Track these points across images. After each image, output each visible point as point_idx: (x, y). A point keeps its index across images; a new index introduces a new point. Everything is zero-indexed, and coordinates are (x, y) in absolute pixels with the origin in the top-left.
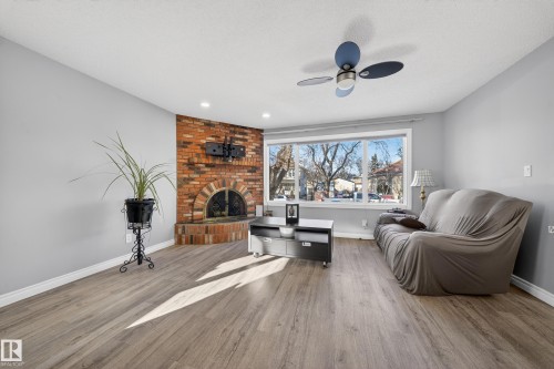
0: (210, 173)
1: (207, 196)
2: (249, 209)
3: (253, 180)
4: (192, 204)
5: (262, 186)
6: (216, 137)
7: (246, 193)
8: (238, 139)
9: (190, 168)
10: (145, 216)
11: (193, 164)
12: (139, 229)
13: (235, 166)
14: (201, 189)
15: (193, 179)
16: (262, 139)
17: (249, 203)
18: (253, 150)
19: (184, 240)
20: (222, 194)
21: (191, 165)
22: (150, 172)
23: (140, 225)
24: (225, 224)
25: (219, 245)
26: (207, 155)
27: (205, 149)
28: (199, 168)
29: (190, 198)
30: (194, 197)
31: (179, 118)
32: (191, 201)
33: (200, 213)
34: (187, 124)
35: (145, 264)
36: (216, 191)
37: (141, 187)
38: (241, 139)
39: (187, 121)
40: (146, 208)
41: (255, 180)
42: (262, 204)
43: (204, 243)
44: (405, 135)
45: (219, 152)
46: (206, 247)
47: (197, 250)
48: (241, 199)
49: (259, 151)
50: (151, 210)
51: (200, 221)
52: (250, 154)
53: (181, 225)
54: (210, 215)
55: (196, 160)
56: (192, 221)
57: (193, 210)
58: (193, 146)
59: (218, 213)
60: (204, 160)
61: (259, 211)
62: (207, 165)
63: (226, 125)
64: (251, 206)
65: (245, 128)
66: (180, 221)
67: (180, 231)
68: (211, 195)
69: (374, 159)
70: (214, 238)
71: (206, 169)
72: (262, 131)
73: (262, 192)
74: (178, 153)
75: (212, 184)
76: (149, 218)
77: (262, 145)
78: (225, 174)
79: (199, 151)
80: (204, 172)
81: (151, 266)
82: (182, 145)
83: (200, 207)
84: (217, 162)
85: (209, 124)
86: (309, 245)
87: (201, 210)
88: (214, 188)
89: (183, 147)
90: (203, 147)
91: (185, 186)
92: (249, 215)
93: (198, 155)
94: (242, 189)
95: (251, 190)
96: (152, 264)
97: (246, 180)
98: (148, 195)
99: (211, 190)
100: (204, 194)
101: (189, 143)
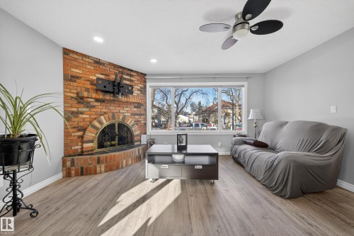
0: (100, 108)
1: (97, 129)
2: (136, 139)
3: (138, 115)
4: (82, 137)
5: (145, 119)
6: (106, 75)
7: (133, 125)
8: (125, 79)
9: (79, 103)
10: (24, 156)
11: (82, 98)
12: (14, 173)
13: (123, 103)
14: (91, 122)
15: (82, 113)
16: (145, 82)
17: (136, 133)
18: (139, 90)
19: (73, 172)
20: (111, 126)
21: (80, 99)
22: (29, 103)
23: (15, 168)
24: (117, 153)
25: (112, 173)
26: (97, 90)
27: (95, 85)
28: (89, 103)
29: (79, 130)
30: (84, 130)
31: (66, 52)
32: (80, 133)
33: (90, 145)
34: (76, 60)
35: (23, 213)
36: (106, 123)
37: (17, 120)
38: (128, 80)
39: (75, 56)
40: (25, 146)
41: (140, 115)
42: (145, 133)
43: (95, 173)
44: (243, 86)
45: (109, 88)
46: (99, 177)
47: (91, 181)
48: (129, 130)
49: (143, 90)
50: (32, 147)
51: (91, 152)
52: (136, 92)
53: (70, 158)
54: (101, 145)
55: (85, 94)
56: (82, 154)
57: (83, 142)
58: (82, 81)
59: (109, 143)
60: (94, 95)
61: (144, 139)
62: (97, 100)
63: (115, 66)
64: (137, 135)
65: (132, 71)
66: (69, 154)
67: (68, 164)
68: (101, 128)
69: (200, 103)
70: (106, 167)
71: (96, 104)
72: (145, 75)
73: (145, 124)
74: (65, 86)
75: (102, 117)
76: (29, 158)
77: (145, 87)
78: (114, 109)
79: (89, 86)
80: (94, 107)
81: (34, 213)
82: (69, 78)
83: (91, 138)
84: (108, 97)
85: (98, 62)
86: (201, 167)
87: (92, 141)
88: (104, 121)
89: (71, 81)
90: (92, 83)
91: (74, 119)
92: (136, 144)
93: (87, 90)
94: (130, 122)
95: (137, 122)
96: (35, 211)
97: (132, 114)
98: (27, 129)
99: (101, 123)
100: (94, 127)
101: (78, 78)
